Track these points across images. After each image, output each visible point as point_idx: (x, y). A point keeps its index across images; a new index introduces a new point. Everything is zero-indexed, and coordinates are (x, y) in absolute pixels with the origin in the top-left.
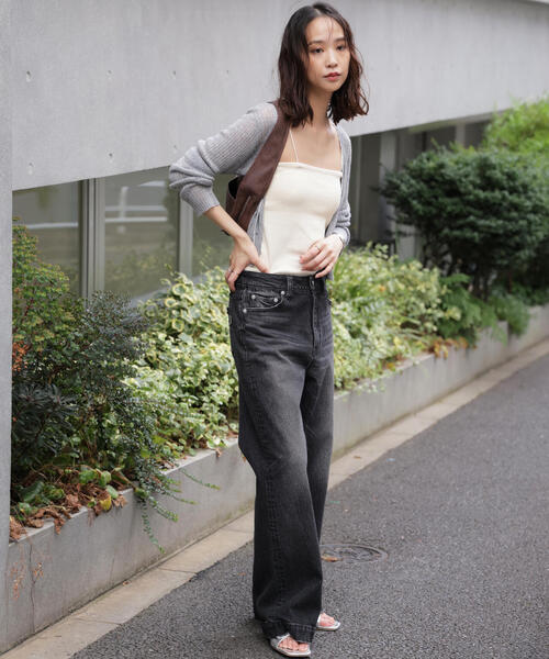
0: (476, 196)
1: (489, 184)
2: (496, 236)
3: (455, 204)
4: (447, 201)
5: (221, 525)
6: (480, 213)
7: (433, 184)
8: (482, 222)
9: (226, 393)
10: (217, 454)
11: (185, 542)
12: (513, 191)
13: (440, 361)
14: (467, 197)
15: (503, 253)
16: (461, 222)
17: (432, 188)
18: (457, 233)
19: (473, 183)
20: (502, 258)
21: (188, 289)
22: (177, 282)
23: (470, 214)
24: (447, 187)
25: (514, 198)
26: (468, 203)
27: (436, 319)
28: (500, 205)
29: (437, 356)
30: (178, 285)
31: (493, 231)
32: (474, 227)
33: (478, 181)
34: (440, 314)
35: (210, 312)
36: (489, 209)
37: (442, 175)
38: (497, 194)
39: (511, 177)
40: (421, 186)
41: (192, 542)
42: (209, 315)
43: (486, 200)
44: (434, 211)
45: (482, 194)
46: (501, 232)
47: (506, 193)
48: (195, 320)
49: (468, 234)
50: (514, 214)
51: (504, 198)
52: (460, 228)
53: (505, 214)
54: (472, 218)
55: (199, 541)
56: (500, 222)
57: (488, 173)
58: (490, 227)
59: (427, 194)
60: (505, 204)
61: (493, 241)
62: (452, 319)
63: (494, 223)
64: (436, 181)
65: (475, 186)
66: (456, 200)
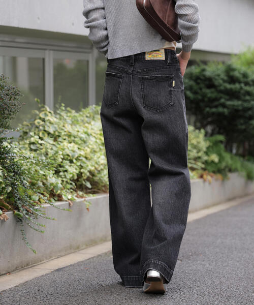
0: (225, 87)
1: (232, 80)
2: (237, 111)
3: (212, 92)
4: (208, 91)
5: (72, 251)
6: (227, 97)
7: (199, 81)
8: (229, 103)
9: (75, 171)
10: (70, 204)
11: (49, 257)
12: (247, 84)
13: (207, 184)
14: (219, 88)
15: (242, 121)
16: (216, 103)
17: (198, 84)
18: (214, 110)
19: (223, 80)
20: (242, 124)
21: (49, 114)
22: (43, 111)
23: (221, 98)
24: (207, 83)
25: (247, 88)
26: (220, 92)
27: (204, 161)
28: (239, 92)
29: (205, 181)
30: (43, 113)
31: (235, 108)
32: (224, 106)
33: (226, 78)
34: (205, 158)
35: (64, 126)
36: (233, 95)
37: (204, 76)
38: (237, 86)
39: (245, 75)
40: (192, 83)
41: (54, 258)
42: (63, 128)
43: (231, 89)
44: (200, 97)
45: (228, 86)
46: (240, 108)
47: (243, 85)
48: (55, 132)
49: (221, 110)
50: (248, 98)
51: (241, 88)
52: (216, 107)
53: (242, 97)
54: (222, 101)
55: (58, 258)
56: (240, 103)
57: (232, 73)
58: (233, 105)
59: (196, 87)
60: (242, 91)
61: (236, 114)
62: (213, 162)
63: (236, 103)
64: (201, 79)
65: (224, 81)
66: (213, 90)
